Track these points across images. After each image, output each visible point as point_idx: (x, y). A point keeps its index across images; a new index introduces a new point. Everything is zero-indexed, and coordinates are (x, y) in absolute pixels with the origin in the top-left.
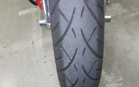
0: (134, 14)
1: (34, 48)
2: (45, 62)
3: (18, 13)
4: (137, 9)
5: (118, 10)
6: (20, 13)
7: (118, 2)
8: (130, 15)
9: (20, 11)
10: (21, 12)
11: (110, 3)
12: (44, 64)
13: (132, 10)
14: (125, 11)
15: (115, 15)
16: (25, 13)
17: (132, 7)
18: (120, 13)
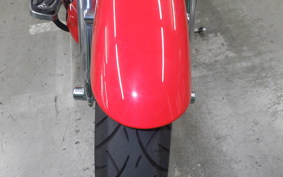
0: (245, 64)
1: (58, 112)
2: (77, 143)
3: (29, 28)
4: (251, 54)
5: (219, 51)
6: (33, 30)
7: (221, 34)
8: (238, 65)
9: (32, 23)
10: (34, 26)
11: (208, 32)
12: (75, 146)
13: (244, 54)
14: (231, 54)
15: (212, 60)
16: (42, 31)
17: (245, 48)
18: (221, 58)
